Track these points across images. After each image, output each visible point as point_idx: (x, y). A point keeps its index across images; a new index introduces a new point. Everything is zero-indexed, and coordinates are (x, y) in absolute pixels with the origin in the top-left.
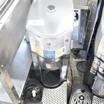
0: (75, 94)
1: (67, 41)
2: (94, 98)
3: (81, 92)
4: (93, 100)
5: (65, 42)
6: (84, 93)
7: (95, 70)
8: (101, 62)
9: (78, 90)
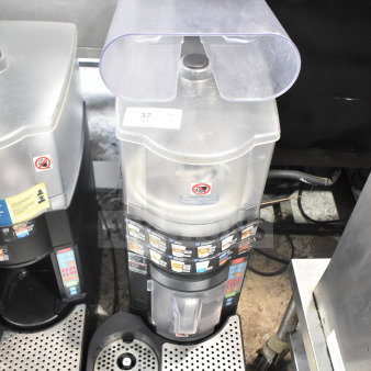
0: (101, 354)
1: (45, 165)
2: (164, 353)
3: (122, 344)
4: (164, 358)
5: (38, 170)
6: (132, 344)
7: (141, 261)
8: (149, 230)
9: (112, 337)
